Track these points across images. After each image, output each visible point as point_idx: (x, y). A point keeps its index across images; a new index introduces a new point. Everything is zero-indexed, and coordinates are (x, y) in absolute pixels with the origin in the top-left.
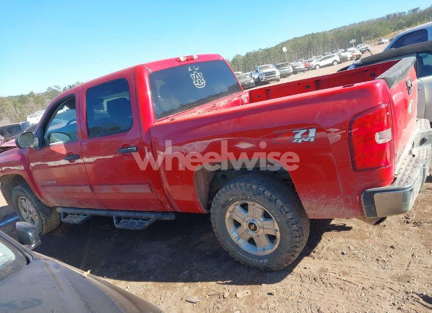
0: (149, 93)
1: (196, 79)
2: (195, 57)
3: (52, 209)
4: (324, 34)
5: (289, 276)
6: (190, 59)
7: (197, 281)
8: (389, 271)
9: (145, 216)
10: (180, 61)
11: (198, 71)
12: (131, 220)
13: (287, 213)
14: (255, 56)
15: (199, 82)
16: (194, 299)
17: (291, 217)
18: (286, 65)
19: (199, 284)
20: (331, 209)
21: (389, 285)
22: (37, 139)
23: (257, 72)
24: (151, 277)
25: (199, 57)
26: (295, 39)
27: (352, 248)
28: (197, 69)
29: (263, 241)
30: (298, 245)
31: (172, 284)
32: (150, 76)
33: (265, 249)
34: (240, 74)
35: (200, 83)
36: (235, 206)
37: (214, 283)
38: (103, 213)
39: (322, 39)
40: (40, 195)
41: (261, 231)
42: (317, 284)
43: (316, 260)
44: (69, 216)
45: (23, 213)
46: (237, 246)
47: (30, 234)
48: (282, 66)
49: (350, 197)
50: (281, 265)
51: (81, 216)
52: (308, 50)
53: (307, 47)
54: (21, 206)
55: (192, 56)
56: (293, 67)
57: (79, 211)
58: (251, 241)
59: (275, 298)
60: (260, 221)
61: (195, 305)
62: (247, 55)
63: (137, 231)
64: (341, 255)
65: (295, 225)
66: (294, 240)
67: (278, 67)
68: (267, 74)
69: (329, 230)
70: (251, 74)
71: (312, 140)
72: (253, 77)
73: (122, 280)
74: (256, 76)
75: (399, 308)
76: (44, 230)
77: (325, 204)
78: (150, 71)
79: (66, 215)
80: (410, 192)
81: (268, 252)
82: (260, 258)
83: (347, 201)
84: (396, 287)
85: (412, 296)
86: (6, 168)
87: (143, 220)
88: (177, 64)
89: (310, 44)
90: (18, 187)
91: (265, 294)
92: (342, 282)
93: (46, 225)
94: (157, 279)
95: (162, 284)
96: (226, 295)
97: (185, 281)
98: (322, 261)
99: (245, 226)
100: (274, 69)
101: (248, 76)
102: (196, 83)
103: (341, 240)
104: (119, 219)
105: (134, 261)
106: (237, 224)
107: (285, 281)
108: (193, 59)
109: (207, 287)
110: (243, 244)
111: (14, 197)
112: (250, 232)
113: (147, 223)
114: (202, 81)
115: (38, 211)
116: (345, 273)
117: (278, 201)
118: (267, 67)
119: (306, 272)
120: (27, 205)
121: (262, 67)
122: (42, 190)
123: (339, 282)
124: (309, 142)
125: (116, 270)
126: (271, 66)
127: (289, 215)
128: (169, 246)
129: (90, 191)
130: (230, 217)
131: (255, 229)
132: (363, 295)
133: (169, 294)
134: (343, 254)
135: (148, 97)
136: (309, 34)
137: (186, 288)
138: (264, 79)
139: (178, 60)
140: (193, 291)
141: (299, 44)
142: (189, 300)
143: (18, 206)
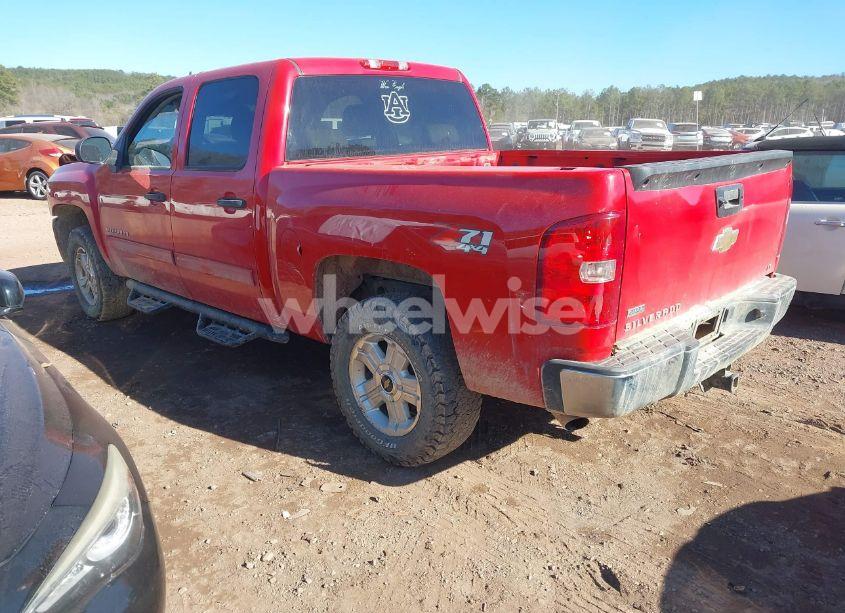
0: (287, 110)
1: (392, 105)
2: (403, 66)
3: (123, 280)
4: (807, 81)
5: (422, 482)
6: (389, 68)
7: (278, 451)
8: (584, 519)
9: (244, 325)
10: (368, 67)
11: (401, 93)
12: (224, 328)
13: (435, 370)
14: (647, 99)
15: (397, 110)
16: (257, 475)
17: (439, 379)
18: (691, 128)
19: (278, 456)
20: (498, 380)
21: (565, 539)
22: (115, 152)
23: (629, 128)
24: (216, 427)
25: (411, 67)
26: (743, 80)
27: (553, 469)
28: (399, 88)
29: (399, 412)
30: (442, 431)
31: (240, 445)
32: (297, 82)
33: (399, 424)
34: (592, 125)
35: (398, 115)
36: (367, 340)
37: (300, 460)
38: (188, 306)
39: (798, 93)
40: (105, 251)
41: (399, 393)
42: (455, 505)
43: (484, 470)
44: (142, 297)
45: (80, 276)
46: (360, 411)
47: (8, 292)
48: (684, 128)
49: (526, 366)
50: (414, 459)
51: (158, 303)
52: (762, 108)
53: (763, 100)
54: (79, 263)
55: (397, 63)
56: (707, 137)
57: (156, 294)
58: (383, 408)
59: (378, 507)
60: (399, 377)
61: (251, 482)
62: (633, 92)
63: (224, 347)
64: (528, 475)
65: (443, 396)
66: (437, 420)
67: (675, 130)
68: (647, 138)
69: (539, 431)
70: (617, 131)
71: (484, 251)
72: (620, 136)
73: (171, 419)
74: (624, 137)
75: (553, 577)
76: (103, 312)
77: (490, 370)
78: (301, 73)
79: (136, 295)
80: (620, 382)
81: (401, 432)
82: (388, 439)
83: (521, 371)
84: (577, 545)
85: (589, 566)
86: (77, 193)
87: (241, 331)
88: (360, 71)
89: (771, 95)
90: (78, 230)
91: (367, 497)
92: (497, 513)
93: (107, 306)
94: (221, 432)
95: (224, 441)
96: (307, 483)
97: (261, 445)
98: (492, 475)
99: (378, 378)
100: (666, 132)
101: (608, 134)
102: (389, 112)
103: (547, 451)
104: (208, 321)
105: (208, 397)
106: (369, 375)
107: (411, 487)
108: (396, 68)
109: (287, 464)
110: (370, 409)
111: (70, 245)
112: (384, 392)
113: (242, 339)
114: (404, 112)
115: (98, 277)
116: (511, 502)
117: (426, 347)
118: (650, 125)
119: (452, 483)
120: (86, 262)
121: (641, 123)
122: (108, 243)
123: (492, 512)
124: (478, 254)
125: (173, 403)
126: (660, 123)
127: (437, 376)
128: (273, 389)
129: (170, 261)
130: (358, 359)
131: (389, 389)
132: (514, 541)
133: (226, 456)
134: (532, 473)
135: (281, 116)
136: (775, 76)
137: (255, 456)
138: (638, 145)
139: (363, 64)
140: (264, 462)
141: (746, 92)
142: (249, 474)
143: (73, 263)
